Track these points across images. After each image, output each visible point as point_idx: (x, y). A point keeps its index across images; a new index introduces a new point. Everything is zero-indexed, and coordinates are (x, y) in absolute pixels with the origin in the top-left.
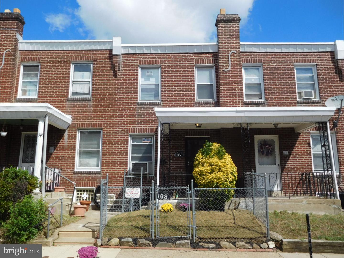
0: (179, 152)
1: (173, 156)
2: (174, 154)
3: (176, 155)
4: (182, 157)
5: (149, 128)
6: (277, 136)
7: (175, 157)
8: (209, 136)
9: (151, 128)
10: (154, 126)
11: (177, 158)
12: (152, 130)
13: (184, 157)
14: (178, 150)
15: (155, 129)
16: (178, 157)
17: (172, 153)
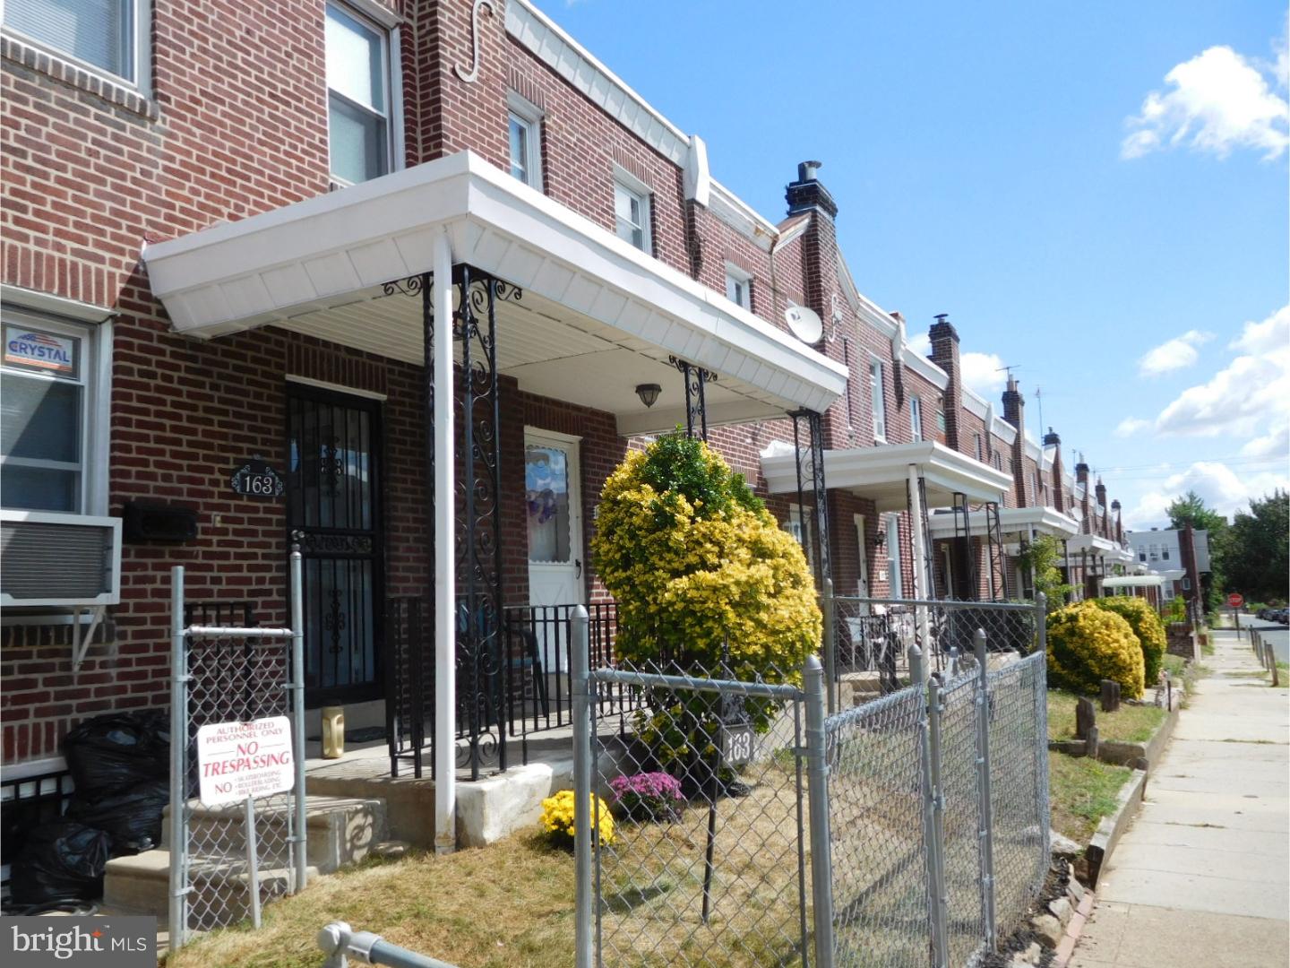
0: (257, 469)
1: (222, 489)
2: (232, 473)
3: (243, 484)
4: (267, 499)
5: (81, 262)
6: (576, 439)
7: (235, 496)
8: (383, 397)
9: (93, 266)
10: (117, 264)
11: (245, 502)
12: (99, 284)
13: (279, 500)
14: (251, 452)
15: (119, 286)
16: (252, 497)
17: (222, 471)
